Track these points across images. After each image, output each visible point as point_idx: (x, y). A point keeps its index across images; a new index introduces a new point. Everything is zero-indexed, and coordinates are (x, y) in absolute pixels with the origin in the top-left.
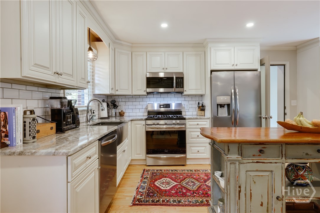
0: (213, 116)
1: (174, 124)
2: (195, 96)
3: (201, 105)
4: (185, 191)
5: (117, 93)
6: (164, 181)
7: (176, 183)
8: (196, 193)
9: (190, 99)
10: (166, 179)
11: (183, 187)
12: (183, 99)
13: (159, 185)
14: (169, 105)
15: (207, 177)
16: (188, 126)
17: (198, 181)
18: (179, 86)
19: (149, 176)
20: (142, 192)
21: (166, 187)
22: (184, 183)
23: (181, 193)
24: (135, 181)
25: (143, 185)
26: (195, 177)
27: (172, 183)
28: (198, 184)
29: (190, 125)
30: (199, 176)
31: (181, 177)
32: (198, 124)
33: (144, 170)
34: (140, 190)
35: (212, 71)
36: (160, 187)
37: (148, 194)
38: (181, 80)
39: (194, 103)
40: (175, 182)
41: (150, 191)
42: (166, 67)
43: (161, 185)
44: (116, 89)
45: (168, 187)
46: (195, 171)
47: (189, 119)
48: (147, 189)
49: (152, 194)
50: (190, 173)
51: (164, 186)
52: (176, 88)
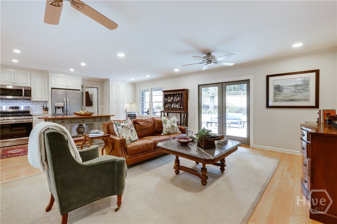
0: (52, 114)
1: (23, 119)
2: (42, 102)
3: (45, 107)
7: (24, 150)
10: (16, 150)
12: (31, 103)
14: (18, 107)
16: (34, 120)
18: (27, 95)
35: (52, 88)
38: (29, 92)
39: (40, 106)
40: (22, 150)
42: (16, 82)
43: (12, 152)
45: (18, 152)
47: (35, 115)
52: (25, 96)
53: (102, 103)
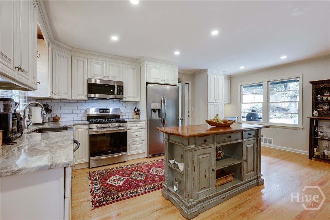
0: (148, 119)
1: (117, 127)
2: (131, 102)
3: (137, 110)
4: (137, 183)
5: (55, 97)
6: (114, 178)
7: (126, 178)
8: (146, 182)
9: (126, 105)
10: (115, 176)
11: (133, 180)
12: (121, 105)
13: (111, 183)
14: (109, 110)
15: (148, 167)
16: (128, 128)
17: (143, 172)
18: (119, 93)
19: (98, 178)
20: (98, 194)
21: (120, 183)
22: (133, 176)
23: (135, 185)
24: (85, 185)
25: (96, 187)
26: (139, 169)
27: (123, 179)
28: (144, 174)
29: (130, 127)
30: (141, 168)
31: (128, 171)
32: (137, 126)
33: (89, 173)
34: (95, 192)
35: (147, 83)
36: (113, 184)
37: (105, 194)
38: (121, 88)
39: (130, 108)
40: (124, 178)
41: (105, 190)
42: (107, 76)
43: (114, 182)
44: (54, 92)
45: (121, 183)
46: (137, 164)
47: (130, 122)
48: (102, 189)
49: (109, 193)
50: (134, 167)
51: (116, 182)
52: (117, 95)
53: (193, 105)
